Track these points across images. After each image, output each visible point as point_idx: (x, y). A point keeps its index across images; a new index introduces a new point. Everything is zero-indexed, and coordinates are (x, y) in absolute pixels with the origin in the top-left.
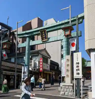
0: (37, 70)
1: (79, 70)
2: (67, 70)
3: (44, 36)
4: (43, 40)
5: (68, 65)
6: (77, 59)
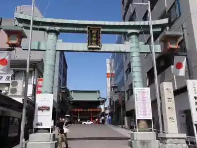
2: (169, 108)
4: (91, 45)
6: (195, 90)
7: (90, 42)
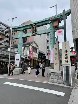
0: (28, 58)
1: (67, 58)
2: (55, 58)
3: (34, 30)
5: (56, 53)
6: (65, 47)
7: (33, 32)
